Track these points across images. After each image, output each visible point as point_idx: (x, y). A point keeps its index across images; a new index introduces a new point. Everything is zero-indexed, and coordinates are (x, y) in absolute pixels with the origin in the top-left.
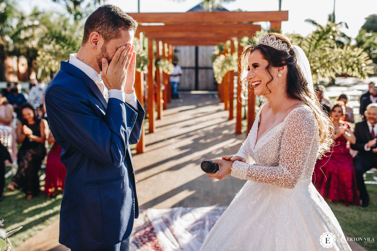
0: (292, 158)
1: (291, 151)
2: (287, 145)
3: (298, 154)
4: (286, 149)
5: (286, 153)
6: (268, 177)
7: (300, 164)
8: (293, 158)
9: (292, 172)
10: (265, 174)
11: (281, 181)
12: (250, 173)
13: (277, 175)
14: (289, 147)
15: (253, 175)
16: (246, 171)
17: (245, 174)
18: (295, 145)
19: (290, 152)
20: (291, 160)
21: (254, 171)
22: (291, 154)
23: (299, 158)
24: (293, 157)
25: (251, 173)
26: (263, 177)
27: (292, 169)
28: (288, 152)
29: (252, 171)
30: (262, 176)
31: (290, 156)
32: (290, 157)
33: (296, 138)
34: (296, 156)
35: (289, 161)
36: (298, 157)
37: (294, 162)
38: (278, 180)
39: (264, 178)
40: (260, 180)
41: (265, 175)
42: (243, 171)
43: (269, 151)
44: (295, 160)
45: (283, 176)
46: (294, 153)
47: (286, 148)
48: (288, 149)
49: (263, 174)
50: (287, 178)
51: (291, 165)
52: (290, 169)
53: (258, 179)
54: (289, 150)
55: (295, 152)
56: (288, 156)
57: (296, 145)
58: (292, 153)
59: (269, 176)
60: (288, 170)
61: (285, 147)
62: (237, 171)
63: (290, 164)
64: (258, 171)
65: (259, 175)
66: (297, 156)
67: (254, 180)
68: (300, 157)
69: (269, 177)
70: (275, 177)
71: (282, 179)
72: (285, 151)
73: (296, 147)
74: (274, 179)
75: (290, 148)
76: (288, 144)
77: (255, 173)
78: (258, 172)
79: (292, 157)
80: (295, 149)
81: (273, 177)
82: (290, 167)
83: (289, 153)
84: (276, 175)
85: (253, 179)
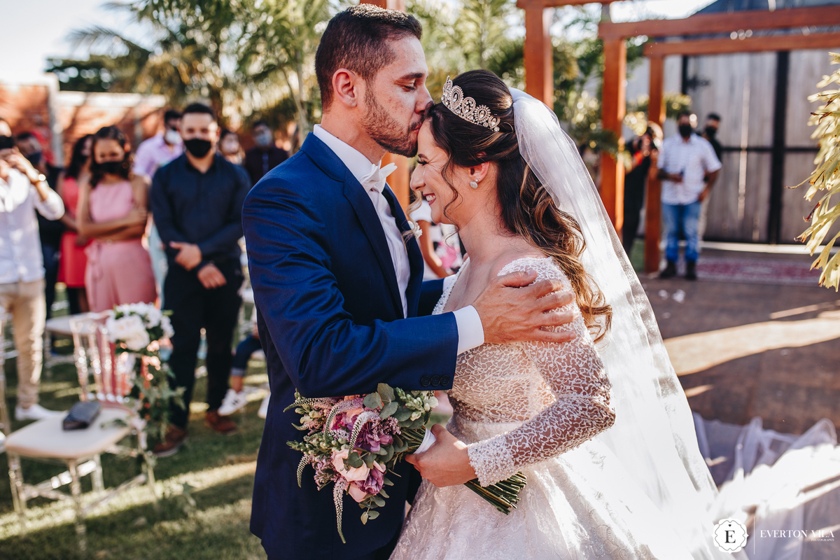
0: (568, 369)
1: (557, 358)
2: (539, 354)
3: (573, 353)
4: (544, 363)
5: (550, 368)
6: (556, 427)
7: (591, 367)
8: (571, 367)
9: (589, 391)
10: (546, 425)
12: (518, 446)
14: (546, 355)
15: (524, 445)
16: (505, 448)
19: (555, 362)
20: (571, 374)
21: (522, 436)
22: (560, 364)
23: (580, 359)
24: (569, 364)
25: (519, 444)
26: (547, 434)
28: (552, 365)
29: (518, 439)
30: (544, 433)
31: (561, 368)
32: (564, 370)
34: (573, 359)
35: (568, 378)
36: (577, 358)
37: (578, 373)
38: (579, 420)
39: (551, 436)
41: (548, 427)
44: (578, 368)
45: (580, 408)
47: (543, 360)
49: (543, 429)
51: (578, 381)
52: (582, 388)
54: (550, 359)
55: (564, 353)
56: (558, 371)
58: (559, 360)
60: (579, 393)
61: (540, 360)
62: (487, 460)
63: (573, 382)
64: (530, 431)
65: (537, 438)
66: (575, 357)
68: (580, 354)
69: (559, 426)
70: (568, 419)
72: (546, 367)
75: (548, 354)
76: (540, 351)
77: (526, 437)
78: (532, 432)
79: (566, 366)
81: (565, 420)
82: (579, 385)
83: (555, 365)
84: (567, 413)
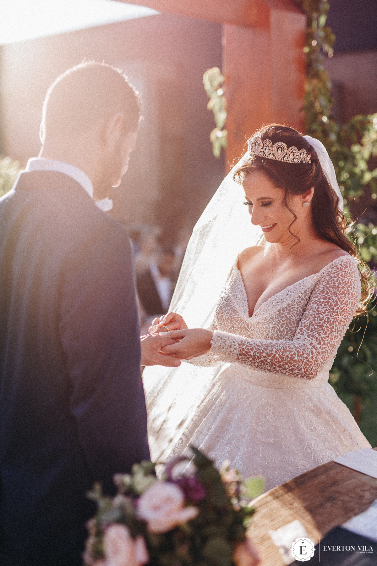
0: (327, 327)
1: (328, 316)
2: (321, 305)
3: (337, 323)
4: (318, 311)
5: (319, 317)
6: (277, 355)
11: (299, 365)
12: (246, 350)
13: (294, 354)
14: (324, 309)
15: (250, 352)
16: (237, 346)
17: (235, 351)
18: (335, 308)
19: (325, 317)
20: (326, 330)
21: (253, 346)
22: (326, 320)
23: (336, 330)
24: (330, 325)
25: (248, 349)
26: (269, 355)
27: (324, 344)
28: (322, 316)
30: (267, 354)
32: (325, 325)
33: (338, 299)
34: (334, 326)
35: (322, 331)
36: (336, 328)
37: (329, 335)
38: (295, 361)
39: (270, 358)
40: (262, 361)
41: (273, 352)
42: (233, 346)
43: (293, 320)
44: (332, 332)
45: (305, 355)
46: (332, 320)
47: (320, 309)
48: (323, 311)
49: (268, 351)
50: (311, 360)
51: (324, 338)
53: (260, 360)
54: (324, 313)
55: (334, 319)
56: (321, 322)
57: (338, 308)
58: (328, 318)
59: (279, 354)
62: (222, 346)
63: (322, 336)
65: (261, 353)
67: (251, 361)
68: (339, 329)
69: (280, 357)
70: (290, 356)
71: (301, 360)
72: (317, 314)
73: (337, 312)
74: (289, 359)
75: (326, 310)
76: (323, 305)
77: (254, 349)
78: (260, 348)
79: (327, 324)
80: (334, 314)
81: (287, 356)
82: (323, 340)
83: (323, 317)
84: (292, 353)
85: (251, 359)
